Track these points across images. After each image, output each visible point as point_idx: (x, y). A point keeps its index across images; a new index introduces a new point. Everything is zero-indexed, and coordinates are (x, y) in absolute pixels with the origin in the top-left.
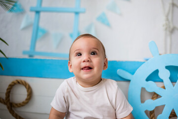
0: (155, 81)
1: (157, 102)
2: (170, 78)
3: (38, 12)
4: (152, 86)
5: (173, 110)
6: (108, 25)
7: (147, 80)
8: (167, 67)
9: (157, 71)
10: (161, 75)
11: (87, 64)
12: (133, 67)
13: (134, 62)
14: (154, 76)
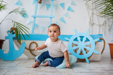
0: (76, 41)
1: (77, 47)
2: (81, 40)
3: (35, 17)
4: (75, 42)
5: (81, 49)
6: (65, 22)
7: (74, 40)
8: (80, 37)
9: (77, 38)
10: (78, 39)
11: (53, 35)
12: (69, 37)
13: (70, 35)
14: (76, 39)
